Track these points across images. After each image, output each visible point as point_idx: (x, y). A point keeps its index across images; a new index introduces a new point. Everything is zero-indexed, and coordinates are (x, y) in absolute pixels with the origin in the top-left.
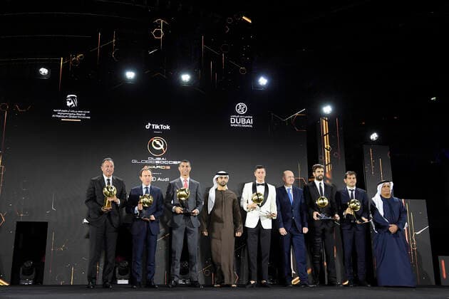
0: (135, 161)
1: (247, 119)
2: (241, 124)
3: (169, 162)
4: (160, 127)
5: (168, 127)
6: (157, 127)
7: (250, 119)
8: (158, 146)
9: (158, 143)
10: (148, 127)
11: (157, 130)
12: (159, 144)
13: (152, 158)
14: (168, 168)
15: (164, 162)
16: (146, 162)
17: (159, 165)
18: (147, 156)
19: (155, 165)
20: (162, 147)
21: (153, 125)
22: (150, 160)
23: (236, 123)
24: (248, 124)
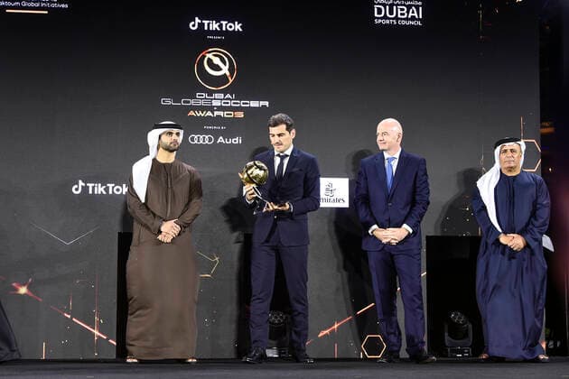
0: (169, 102)
1: (409, 7)
2: (396, 18)
3: (242, 104)
4: (221, 26)
5: (238, 27)
6: (215, 26)
7: (417, 7)
8: (217, 68)
9: (217, 61)
10: (193, 26)
11: (215, 33)
12: (218, 63)
13: (205, 95)
14: (240, 115)
15: (231, 104)
16: (192, 102)
17: (220, 109)
18: (193, 89)
19: (212, 109)
20: (225, 70)
21: (206, 22)
22: (200, 99)
23: (385, 17)
24: (413, 18)
